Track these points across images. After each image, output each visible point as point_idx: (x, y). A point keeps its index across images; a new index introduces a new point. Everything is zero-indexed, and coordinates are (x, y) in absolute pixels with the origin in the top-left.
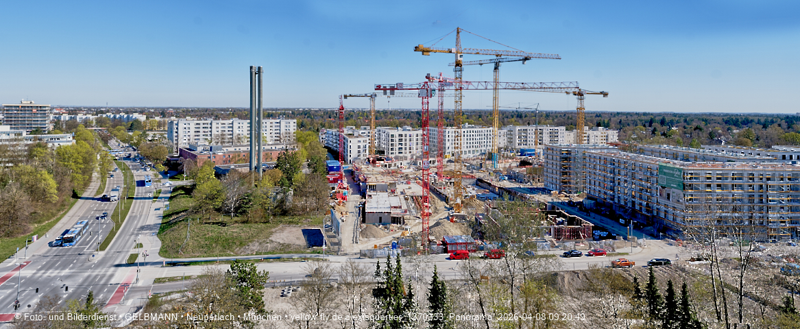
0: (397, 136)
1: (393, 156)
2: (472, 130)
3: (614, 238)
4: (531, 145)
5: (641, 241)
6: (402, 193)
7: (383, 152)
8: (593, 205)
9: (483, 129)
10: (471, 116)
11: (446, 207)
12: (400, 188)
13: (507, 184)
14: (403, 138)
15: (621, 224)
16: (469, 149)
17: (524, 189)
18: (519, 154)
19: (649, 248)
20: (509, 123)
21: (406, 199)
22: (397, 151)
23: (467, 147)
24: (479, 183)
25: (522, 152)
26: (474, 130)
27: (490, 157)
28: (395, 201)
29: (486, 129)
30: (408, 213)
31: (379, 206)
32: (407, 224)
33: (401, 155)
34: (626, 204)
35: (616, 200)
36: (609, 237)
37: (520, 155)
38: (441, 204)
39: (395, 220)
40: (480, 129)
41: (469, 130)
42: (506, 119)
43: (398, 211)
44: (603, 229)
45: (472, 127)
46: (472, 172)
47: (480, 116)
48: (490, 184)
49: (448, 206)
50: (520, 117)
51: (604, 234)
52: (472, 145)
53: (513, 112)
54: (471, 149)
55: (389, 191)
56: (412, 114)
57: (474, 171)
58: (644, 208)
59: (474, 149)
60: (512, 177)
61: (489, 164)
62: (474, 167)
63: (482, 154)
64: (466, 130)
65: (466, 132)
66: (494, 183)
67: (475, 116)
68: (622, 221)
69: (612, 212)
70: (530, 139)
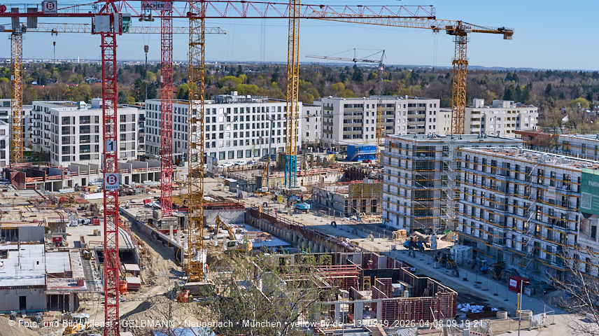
0: (77, 120)
1: (66, 164)
2: (245, 106)
3: (493, 316)
4: (369, 140)
5: (538, 318)
6: (77, 244)
7: (46, 157)
8: (466, 254)
9: (270, 105)
10: (256, 76)
11: (172, 271)
12: (74, 234)
13: (309, 219)
14: (92, 124)
15: (511, 288)
16: (239, 147)
17: (341, 228)
18: (345, 156)
19: (551, 330)
20: (333, 92)
21: (86, 257)
22: (78, 154)
23: (235, 144)
24: (251, 218)
25: (351, 152)
26: (251, 106)
27: (284, 163)
28: (57, 262)
29: (277, 105)
30: (85, 286)
31: (20, 275)
32: (82, 310)
33: (85, 162)
34: (524, 249)
35: (509, 243)
36: (488, 313)
37: (347, 159)
38: (161, 265)
39: (58, 302)
40: (265, 105)
41: (239, 106)
42: (327, 84)
43: (63, 284)
44: (477, 300)
45: (247, 101)
46: (240, 197)
47: (275, 78)
49: (180, 269)
50: (358, 79)
51: (476, 309)
52: (245, 138)
53: (347, 68)
54: (245, 148)
55: (49, 241)
56: (125, 73)
57: (245, 193)
58: (553, 257)
59: (250, 147)
60: (322, 203)
61: (278, 179)
62: (244, 185)
63: (265, 158)
64: (232, 106)
65: (232, 111)
66: (281, 218)
67: (264, 77)
68: (513, 283)
69: (500, 267)
70: (370, 126)
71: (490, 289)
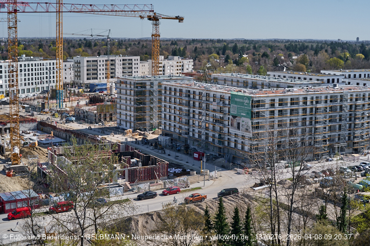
2: (30, 63)
3: (188, 174)
4: (101, 80)
5: (213, 174)
8: (168, 141)
9: (45, 62)
10: (29, 45)
13: (75, 126)
15: (195, 158)
16: (27, 87)
17: (95, 130)
18: (88, 90)
19: (220, 180)
20: (77, 54)
23: (25, 85)
24: (42, 127)
25: (92, 88)
26: (34, 63)
27: (55, 95)
29: (48, 62)
34: (200, 136)
35: (191, 134)
36: (185, 173)
37: (90, 92)
40: (42, 62)
41: (27, 63)
42: (72, 49)
44: (178, 166)
45: (31, 60)
46: (33, 115)
47: (41, 46)
48: (54, 128)
49: (3, 158)
50: (89, 46)
51: (178, 170)
52: (30, 81)
53: (80, 40)
54: (31, 87)
57: (35, 113)
58: (216, 140)
59: (34, 86)
60: (81, 117)
61: (53, 104)
62: (34, 108)
63: (44, 92)
64: (23, 63)
65: (23, 66)
66: (59, 126)
67: (34, 46)
68: (196, 155)
69: (187, 147)
70: (101, 72)
71: (183, 159)
